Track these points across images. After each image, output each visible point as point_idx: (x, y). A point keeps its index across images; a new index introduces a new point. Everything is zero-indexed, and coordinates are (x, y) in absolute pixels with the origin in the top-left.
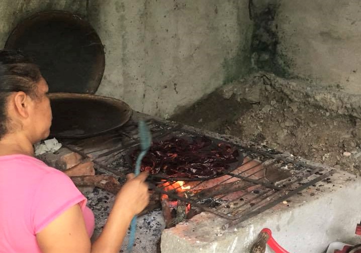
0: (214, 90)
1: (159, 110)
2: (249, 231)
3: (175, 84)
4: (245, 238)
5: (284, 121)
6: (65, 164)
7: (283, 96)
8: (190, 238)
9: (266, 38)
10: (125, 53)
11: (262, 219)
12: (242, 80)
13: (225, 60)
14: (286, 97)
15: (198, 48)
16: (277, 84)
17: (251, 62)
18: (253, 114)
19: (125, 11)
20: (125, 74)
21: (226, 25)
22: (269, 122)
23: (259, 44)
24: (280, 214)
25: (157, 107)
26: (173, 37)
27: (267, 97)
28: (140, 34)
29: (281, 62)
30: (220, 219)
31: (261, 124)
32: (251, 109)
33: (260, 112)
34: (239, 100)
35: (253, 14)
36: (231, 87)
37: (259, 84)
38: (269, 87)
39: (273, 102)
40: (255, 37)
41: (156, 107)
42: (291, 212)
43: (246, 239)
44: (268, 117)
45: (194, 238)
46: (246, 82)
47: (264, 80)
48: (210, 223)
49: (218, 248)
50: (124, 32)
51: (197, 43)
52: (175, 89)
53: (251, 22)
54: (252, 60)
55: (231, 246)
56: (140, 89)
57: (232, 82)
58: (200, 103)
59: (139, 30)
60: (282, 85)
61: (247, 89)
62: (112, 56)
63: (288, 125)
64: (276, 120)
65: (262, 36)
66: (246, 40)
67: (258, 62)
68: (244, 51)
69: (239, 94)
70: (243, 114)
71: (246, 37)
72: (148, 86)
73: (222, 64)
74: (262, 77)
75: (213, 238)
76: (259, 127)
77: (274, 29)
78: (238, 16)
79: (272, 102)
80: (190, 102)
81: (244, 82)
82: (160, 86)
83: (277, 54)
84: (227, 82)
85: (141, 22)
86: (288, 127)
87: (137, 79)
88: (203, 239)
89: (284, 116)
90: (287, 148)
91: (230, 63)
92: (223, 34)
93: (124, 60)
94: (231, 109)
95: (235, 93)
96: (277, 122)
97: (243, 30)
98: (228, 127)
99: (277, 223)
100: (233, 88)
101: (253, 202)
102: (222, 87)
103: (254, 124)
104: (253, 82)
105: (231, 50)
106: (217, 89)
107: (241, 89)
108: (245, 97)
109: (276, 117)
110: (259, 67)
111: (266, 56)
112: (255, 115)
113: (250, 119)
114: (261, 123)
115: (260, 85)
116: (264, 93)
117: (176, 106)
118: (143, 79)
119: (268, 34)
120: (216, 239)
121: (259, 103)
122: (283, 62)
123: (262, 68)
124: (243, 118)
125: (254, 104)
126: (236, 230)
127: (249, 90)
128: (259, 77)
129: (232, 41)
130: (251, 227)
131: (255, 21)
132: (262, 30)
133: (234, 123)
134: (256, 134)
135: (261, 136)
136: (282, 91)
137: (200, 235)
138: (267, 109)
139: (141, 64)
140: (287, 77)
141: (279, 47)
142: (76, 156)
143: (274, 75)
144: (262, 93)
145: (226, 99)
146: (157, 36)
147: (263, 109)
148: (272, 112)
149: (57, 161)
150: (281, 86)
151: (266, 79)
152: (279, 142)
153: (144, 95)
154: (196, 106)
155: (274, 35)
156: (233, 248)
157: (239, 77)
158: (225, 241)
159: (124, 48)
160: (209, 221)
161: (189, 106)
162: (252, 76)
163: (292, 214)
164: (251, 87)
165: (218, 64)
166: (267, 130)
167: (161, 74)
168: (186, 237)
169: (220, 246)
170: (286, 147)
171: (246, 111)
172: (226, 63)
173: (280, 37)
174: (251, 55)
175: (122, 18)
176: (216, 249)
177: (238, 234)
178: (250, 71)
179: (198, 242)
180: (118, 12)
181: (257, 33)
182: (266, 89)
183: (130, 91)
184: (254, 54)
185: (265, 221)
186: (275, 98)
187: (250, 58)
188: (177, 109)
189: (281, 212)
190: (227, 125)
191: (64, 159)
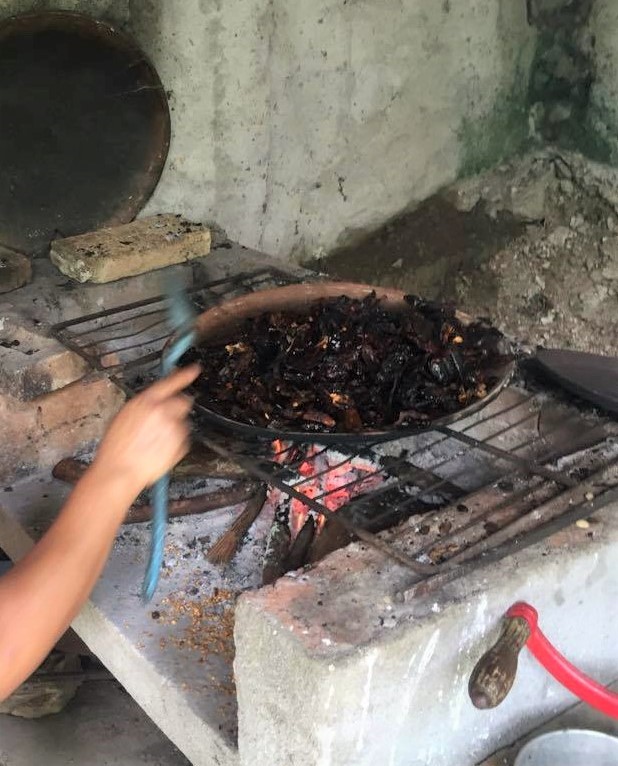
0: (434, 191)
1: (302, 239)
2: (473, 613)
3: (341, 180)
4: (461, 630)
5: (602, 265)
6: (48, 378)
7: (601, 206)
8: (308, 627)
9: (565, 68)
10: (219, 108)
11: (513, 573)
12: (503, 168)
13: (464, 121)
14: (607, 209)
15: (400, 94)
16: (587, 179)
17: (527, 127)
18: (527, 249)
19: (222, 11)
20: (219, 157)
21: (468, 40)
22: (562, 268)
23: (547, 83)
24: (566, 561)
25: (297, 233)
26: (338, 69)
27: (562, 209)
28: (258, 63)
29: (600, 126)
30: (396, 568)
31: (544, 272)
32: (523, 237)
33: (542, 244)
34: (493, 214)
35: (535, 12)
36: (476, 185)
37: (543, 179)
38: (568, 186)
39: (576, 221)
40: (539, 65)
41: (294, 231)
42: (596, 555)
43: (464, 633)
44: (562, 256)
45: (318, 629)
46: (511, 172)
47: (556, 166)
48: (367, 581)
49: (381, 663)
50: (218, 60)
51: (397, 82)
52: (341, 190)
53: (532, 32)
54: (531, 121)
55: (421, 654)
56: (256, 191)
57: (478, 171)
58: (400, 222)
59: (253, 54)
60: (600, 181)
61: (514, 190)
62: (188, 117)
63: (609, 277)
64: (580, 262)
65: (556, 64)
66: (518, 72)
67: (544, 125)
68: (512, 99)
69: (494, 199)
70: (501, 248)
71: (518, 67)
72: (276, 184)
73: (456, 131)
74: (552, 161)
75: (370, 631)
76: (538, 278)
77: (586, 48)
78: (500, 18)
79: (573, 219)
80: (376, 219)
81: (507, 171)
82: (306, 184)
83: (592, 105)
84: (466, 173)
85: (259, 36)
86: (611, 280)
87: (248, 169)
88: (341, 631)
89: (601, 255)
90: (603, 332)
91: (476, 127)
92: (462, 60)
93: (218, 126)
94: (474, 236)
95: (484, 197)
96: (584, 269)
97: (511, 50)
98: (465, 278)
99: (556, 586)
100: (482, 187)
101: (495, 518)
102: (453, 184)
103: (527, 272)
104: (531, 172)
105: (481, 97)
106: (442, 189)
107: (499, 190)
108: (509, 208)
109: (580, 257)
110: (545, 138)
111: (564, 112)
112: (530, 251)
113: (518, 259)
114: (544, 269)
115: (547, 179)
116: (555, 199)
117: (341, 229)
118: (263, 170)
119: (571, 59)
120: (376, 638)
121: (543, 221)
122: (605, 127)
123: (551, 139)
124: (502, 257)
125: (530, 223)
126: (435, 608)
127: (519, 192)
128: (544, 160)
129: (482, 76)
130: (479, 601)
131: (539, 28)
132: (557, 48)
133: (479, 269)
134: (531, 296)
135: (542, 301)
136: (599, 195)
137: (335, 617)
138: (559, 237)
139: (259, 134)
140: (612, 161)
141: (597, 91)
142: (75, 361)
143: (580, 156)
144: (550, 198)
145: (462, 213)
146: (299, 68)
147: (551, 237)
148: (573, 245)
149: (27, 372)
150: (597, 184)
151: (562, 166)
152: (584, 315)
153: (265, 206)
154: (390, 229)
155: (584, 60)
156: (426, 658)
157: (496, 161)
158: (403, 643)
159: (219, 96)
160: (368, 573)
161: (373, 228)
162: (528, 159)
163: (601, 561)
164: (524, 183)
165: (446, 132)
166: (557, 286)
167: (307, 156)
168: (297, 623)
169: (388, 658)
170: (602, 328)
171: (510, 240)
172: (465, 128)
173: (600, 66)
174: (528, 108)
175: (215, 27)
176: (376, 664)
177: (440, 621)
178: (525, 147)
179: (327, 642)
180: (204, 12)
181: (544, 56)
182: (560, 190)
183: (230, 197)
184: (535, 106)
185: (522, 583)
186: (581, 210)
187: (526, 116)
188: (345, 236)
189: (569, 556)
190: (461, 273)
191: (47, 367)
